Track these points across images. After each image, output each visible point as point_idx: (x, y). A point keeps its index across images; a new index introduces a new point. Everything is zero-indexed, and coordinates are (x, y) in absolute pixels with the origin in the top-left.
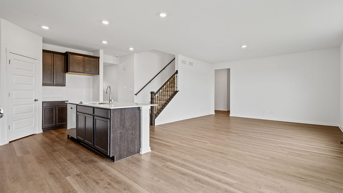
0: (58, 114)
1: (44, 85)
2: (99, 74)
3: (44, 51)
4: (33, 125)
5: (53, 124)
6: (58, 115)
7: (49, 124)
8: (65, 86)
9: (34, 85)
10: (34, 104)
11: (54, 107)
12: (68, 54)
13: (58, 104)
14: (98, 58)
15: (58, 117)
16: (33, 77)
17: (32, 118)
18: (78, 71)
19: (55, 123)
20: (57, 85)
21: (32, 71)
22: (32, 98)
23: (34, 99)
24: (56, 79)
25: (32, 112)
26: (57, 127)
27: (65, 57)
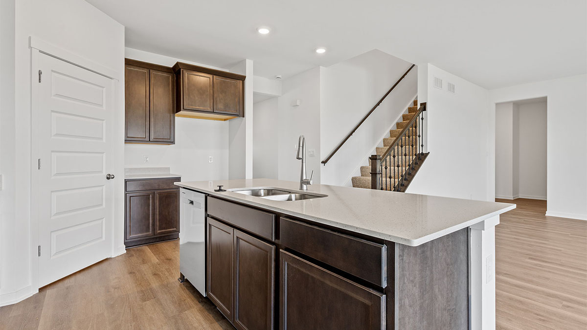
0: (159, 207)
1: (128, 141)
2: (244, 117)
3: (129, 62)
4: (104, 238)
5: (149, 231)
6: (159, 212)
7: (140, 232)
8: (173, 143)
9: (104, 141)
10: (104, 187)
11: (149, 192)
12: (180, 69)
13: (159, 185)
14: (243, 78)
15: (160, 214)
16: (103, 120)
17: (100, 222)
18: (201, 108)
19: (154, 230)
20: (157, 141)
21: (101, 106)
22: (101, 172)
23: (105, 174)
24: (155, 127)
25: (101, 205)
26: (156, 238)
27: (173, 78)
